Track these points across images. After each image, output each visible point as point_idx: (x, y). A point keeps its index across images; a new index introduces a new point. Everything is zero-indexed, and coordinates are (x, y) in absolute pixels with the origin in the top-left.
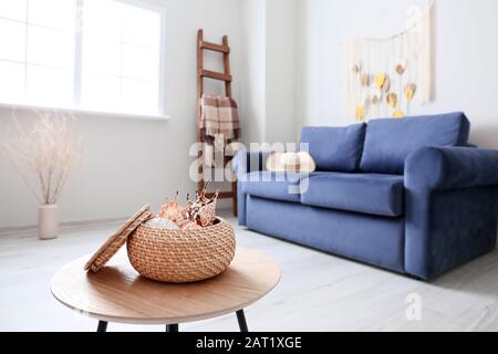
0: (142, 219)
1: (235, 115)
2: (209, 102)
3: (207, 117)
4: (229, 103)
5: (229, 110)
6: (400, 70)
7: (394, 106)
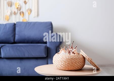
6: (25, 2)
7: (23, 17)
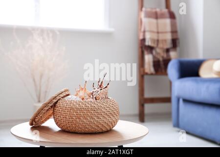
0: (62, 96)
1: (173, 25)
2: (149, 15)
3: (147, 29)
4: (168, 15)
5: (168, 21)
